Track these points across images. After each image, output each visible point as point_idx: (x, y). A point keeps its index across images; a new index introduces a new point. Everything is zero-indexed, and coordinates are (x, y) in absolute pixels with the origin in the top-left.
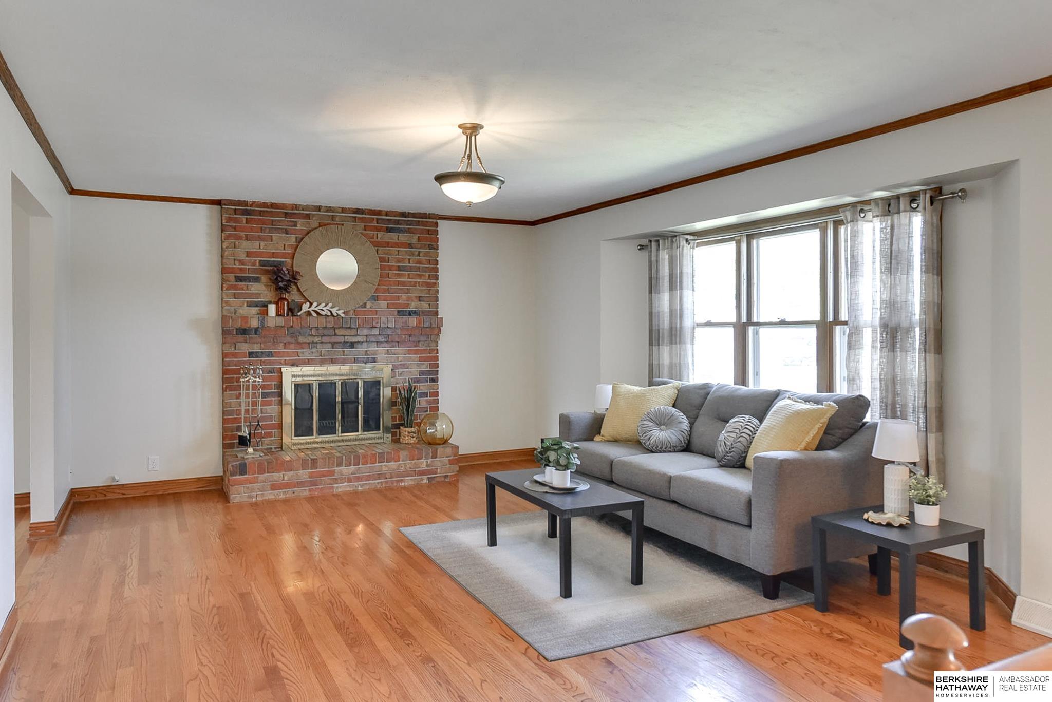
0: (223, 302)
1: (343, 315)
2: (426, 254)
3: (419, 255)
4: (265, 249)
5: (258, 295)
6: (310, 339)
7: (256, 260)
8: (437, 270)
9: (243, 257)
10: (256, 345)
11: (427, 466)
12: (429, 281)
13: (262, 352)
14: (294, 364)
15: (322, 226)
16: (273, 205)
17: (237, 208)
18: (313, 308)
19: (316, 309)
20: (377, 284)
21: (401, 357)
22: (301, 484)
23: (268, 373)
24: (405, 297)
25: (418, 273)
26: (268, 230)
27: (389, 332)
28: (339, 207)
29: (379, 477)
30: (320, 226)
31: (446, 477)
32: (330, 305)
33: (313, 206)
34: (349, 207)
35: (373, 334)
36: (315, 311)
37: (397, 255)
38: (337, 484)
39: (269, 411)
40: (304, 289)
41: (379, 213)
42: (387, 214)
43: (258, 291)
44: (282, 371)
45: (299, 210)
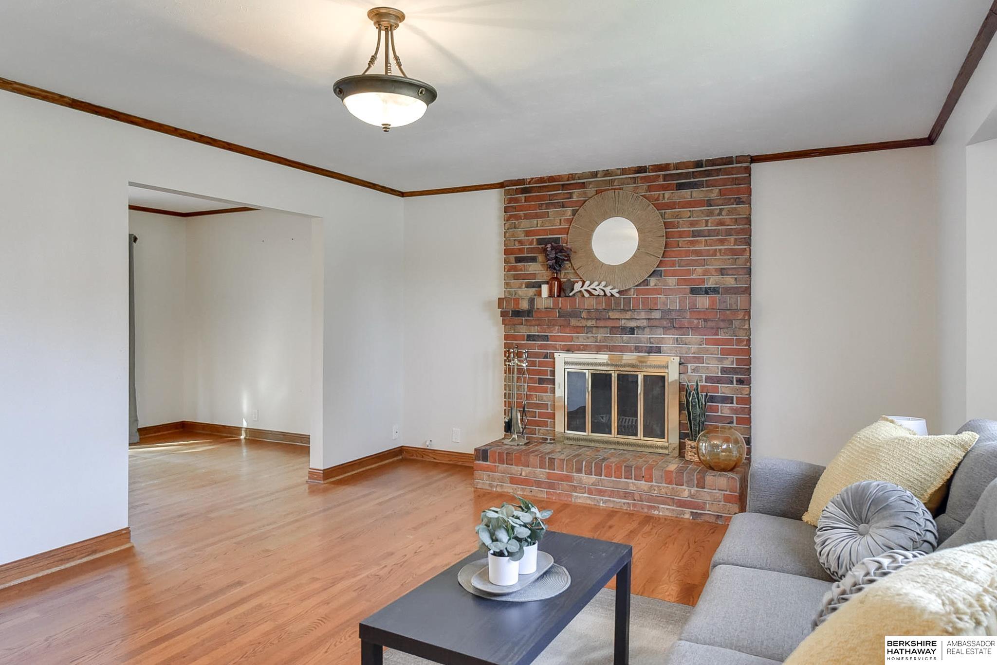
0: (507, 284)
1: (617, 295)
2: (730, 212)
3: (720, 214)
4: (543, 227)
5: (534, 276)
6: (584, 323)
7: (533, 239)
8: (749, 232)
9: (522, 237)
10: (533, 328)
11: (691, 496)
12: (736, 247)
13: (538, 335)
14: (569, 350)
15: (598, 193)
16: (551, 179)
17: (517, 187)
18: (585, 287)
19: (589, 289)
20: (660, 257)
21: (694, 348)
22: (539, 484)
23: (544, 358)
24: (700, 271)
25: (720, 237)
26: (544, 206)
27: (674, 315)
28: (618, 169)
29: (626, 495)
30: (596, 194)
31: (718, 517)
32: (603, 283)
33: (589, 172)
34: (630, 167)
35: (653, 317)
36: (587, 291)
37: (690, 217)
38: (576, 492)
39: (545, 398)
40: (577, 268)
41: (666, 167)
42: (677, 166)
43: (536, 271)
44: (555, 356)
45: (574, 180)
